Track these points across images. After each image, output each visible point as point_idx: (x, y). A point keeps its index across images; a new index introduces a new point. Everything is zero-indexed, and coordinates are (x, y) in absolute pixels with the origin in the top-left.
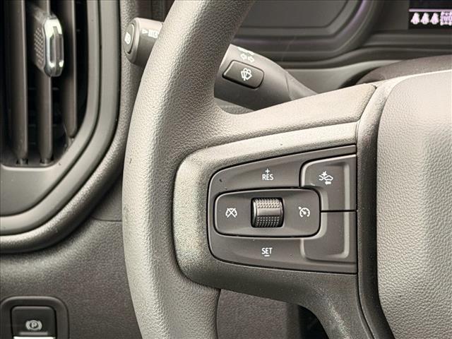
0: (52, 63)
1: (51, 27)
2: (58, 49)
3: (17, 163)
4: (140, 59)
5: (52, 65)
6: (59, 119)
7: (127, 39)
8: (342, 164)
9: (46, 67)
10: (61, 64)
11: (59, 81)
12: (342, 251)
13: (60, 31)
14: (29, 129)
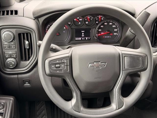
0: (27, 47)
1: (27, 42)
2: (28, 45)
3: (23, 61)
4: (39, 46)
5: (27, 48)
6: (29, 55)
7: (37, 44)
8: (67, 59)
9: (26, 48)
10: (29, 47)
11: (28, 50)
12: (68, 71)
13: (28, 43)
14: (25, 56)
